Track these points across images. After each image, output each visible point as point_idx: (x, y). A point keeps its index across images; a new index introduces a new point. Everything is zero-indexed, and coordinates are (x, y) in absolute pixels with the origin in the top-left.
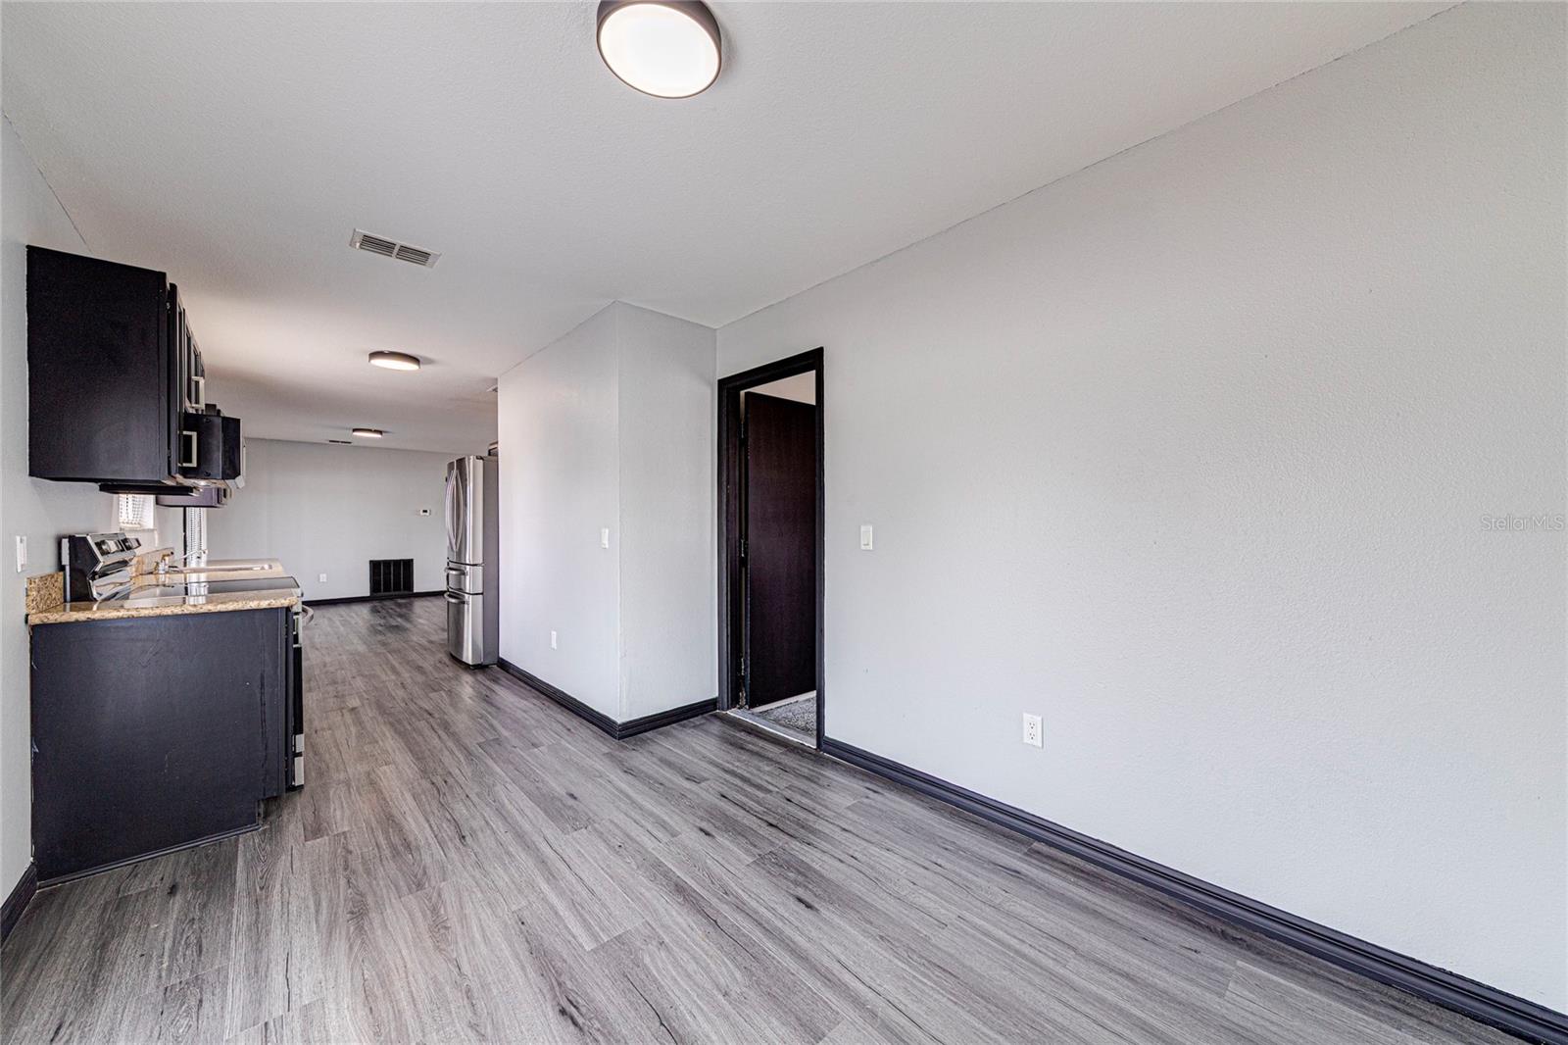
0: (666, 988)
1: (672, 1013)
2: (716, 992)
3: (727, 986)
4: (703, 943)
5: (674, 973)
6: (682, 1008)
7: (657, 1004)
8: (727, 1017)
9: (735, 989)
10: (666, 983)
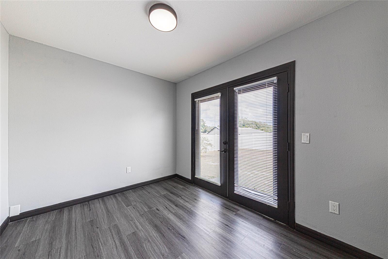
0: (162, 242)
1: (161, 237)
2: (151, 241)
3: (148, 243)
4: (151, 255)
5: (160, 246)
6: (159, 238)
7: (164, 239)
8: (150, 236)
9: (146, 242)
10: (162, 244)
